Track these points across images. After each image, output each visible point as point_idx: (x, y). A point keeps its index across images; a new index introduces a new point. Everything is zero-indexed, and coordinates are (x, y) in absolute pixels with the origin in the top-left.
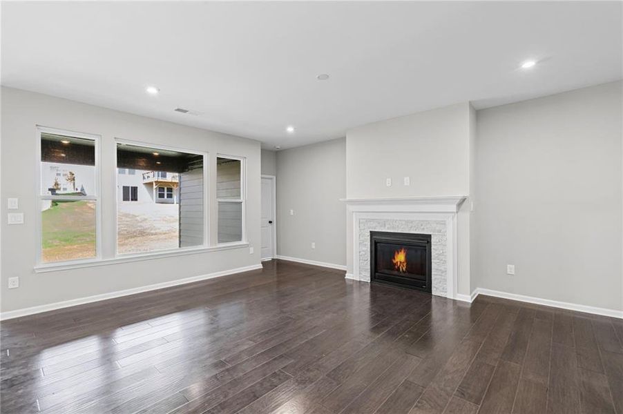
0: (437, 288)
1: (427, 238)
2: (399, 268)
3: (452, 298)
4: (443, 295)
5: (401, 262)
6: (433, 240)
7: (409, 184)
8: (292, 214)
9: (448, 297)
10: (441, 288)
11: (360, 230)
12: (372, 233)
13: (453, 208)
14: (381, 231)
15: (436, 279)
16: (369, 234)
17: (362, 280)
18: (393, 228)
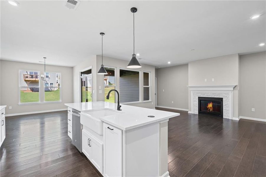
0: (225, 116)
1: (221, 99)
2: (210, 110)
3: (231, 119)
4: (228, 118)
5: (210, 107)
6: (224, 100)
7: (214, 81)
8: (164, 91)
9: (229, 119)
10: (227, 116)
11: (194, 97)
12: (199, 98)
13: (232, 89)
14: (202, 97)
15: (224, 113)
16: (198, 98)
17: (195, 113)
18: (208, 96)
